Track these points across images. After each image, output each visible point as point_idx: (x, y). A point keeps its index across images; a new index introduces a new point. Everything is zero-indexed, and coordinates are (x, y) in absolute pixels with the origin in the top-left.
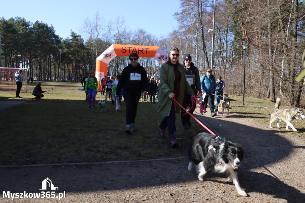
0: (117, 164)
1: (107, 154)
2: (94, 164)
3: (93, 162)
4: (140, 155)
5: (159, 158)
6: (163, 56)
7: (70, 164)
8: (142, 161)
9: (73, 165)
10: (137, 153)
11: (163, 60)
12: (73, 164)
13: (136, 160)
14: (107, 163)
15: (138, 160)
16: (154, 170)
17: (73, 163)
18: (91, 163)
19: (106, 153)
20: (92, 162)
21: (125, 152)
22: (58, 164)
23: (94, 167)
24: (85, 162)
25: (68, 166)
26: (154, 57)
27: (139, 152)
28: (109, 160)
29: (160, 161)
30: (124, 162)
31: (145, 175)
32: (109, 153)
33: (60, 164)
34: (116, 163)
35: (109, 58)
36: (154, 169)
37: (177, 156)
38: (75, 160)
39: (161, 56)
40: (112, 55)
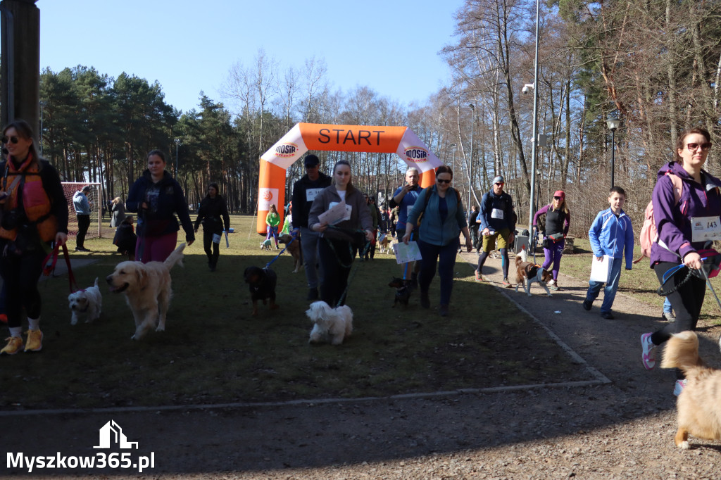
0: (315, 406)
1: (289, 383)
2: (260, 407)
3: (256, 401)
4: (369, 385)
5: (413, 392)
6: (417, 150)
7: (202, 406)
8: (373, 400)
9: (211, 409)
10: (359, 380)
11: (416, 158)
12: (210, 406)
13: (359, 397)
14: (291, 405)
15: (362, 396)
16: (402, 420)
17: (210, 404)
18: (252, 404)
19: (287, 381)
20: (254, 401)
21: (333, 378)
22: (176, 407)
23: (260, 414)
24: (237, 401)
25: (198, 410)
26: (395, 152)
27: (365, 377)
28: (294, 398)
29: (417, 398)
30: (331, 403)
31: (382, 433)
32: (295, 381)
33: (179, 407)
34: (312, 404)
35: (290, 156)
36: (402, 417)
37: (455, 388)
38: (214, 397)
39: (412, 150)
40: (296, 148)
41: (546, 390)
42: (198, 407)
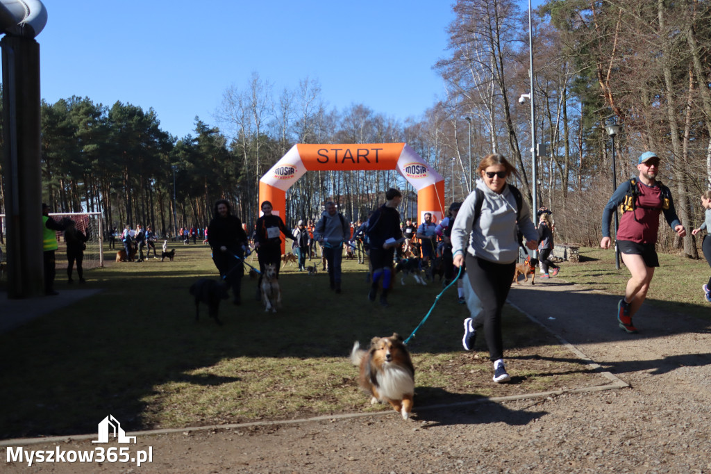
0: (337, 421)
1: (310, 401)
2: (284, 424)
3: (281, 419)
6: (416, 166)
7: (227, 426)
9: (236, 429)
11: (416, 174)
12: (234, 426)
13: (380, 410)
14: (315, 421)
17: (234, 423)
18: (276, 422)
19: (308, 398)
20: (277, 419)
21: (353, 394)
22: (202, 428)
23: (284, 431)
24: (261, 420)
25: (222, 430)
26: (393, 169)
28: (316, 414)
30: (353, 417)
32: (315, 398)
33: (204, 428)
34: (334, 420)
35: (289, 177)
38: (237, 416)
39: (411, 166)
40: (295, 170)
41: (564, 396)
42: (224, 426)
